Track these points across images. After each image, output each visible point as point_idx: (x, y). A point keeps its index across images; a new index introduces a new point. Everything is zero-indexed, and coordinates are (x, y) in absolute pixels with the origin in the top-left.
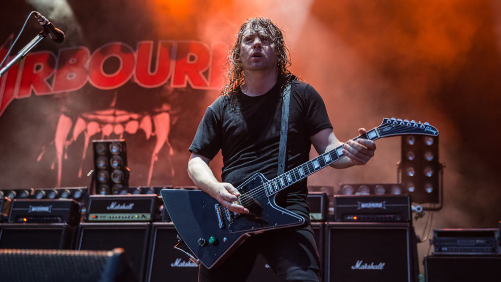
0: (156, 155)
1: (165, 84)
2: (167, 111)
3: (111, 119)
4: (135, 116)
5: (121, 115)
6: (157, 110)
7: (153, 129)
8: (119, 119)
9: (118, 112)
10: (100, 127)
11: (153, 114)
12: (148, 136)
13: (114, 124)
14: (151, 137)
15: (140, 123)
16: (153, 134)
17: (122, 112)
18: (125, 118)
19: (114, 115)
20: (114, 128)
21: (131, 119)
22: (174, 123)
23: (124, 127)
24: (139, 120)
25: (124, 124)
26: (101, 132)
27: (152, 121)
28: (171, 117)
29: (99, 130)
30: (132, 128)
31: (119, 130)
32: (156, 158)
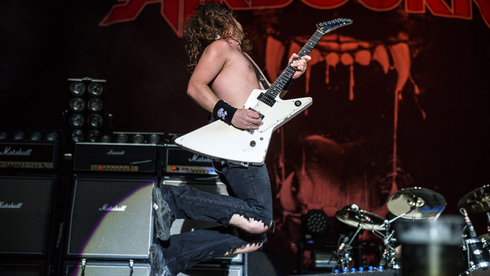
0: (399, 92)
1: (398, 8)
2: (405, 42)
3: (334, 46)
4: (366, 45)
5: (348, 42)
6: (393, 39)
7: (391, 62)
8: (344, 46)
9: (342, 39)
10: (323, 55)
11: (388, 45)
12: (386, 70)
13: (340, 52)
14: (389, 70)
15: (372, 54)
16: (392, 68)
17: (348, 39)
18: (353, 46)
19: (338, 41)
20: (340, 57)
21: (360, 48)
22: (415, 55)
23: (354, 57)
24: (372, 50)
25: (352, 53)
26: (325, 62)
27: (389, 52)
28: (411, 49)
29: (321, 59)
30: (364, 58)
31: (347, 60)
32: (400, 97)
